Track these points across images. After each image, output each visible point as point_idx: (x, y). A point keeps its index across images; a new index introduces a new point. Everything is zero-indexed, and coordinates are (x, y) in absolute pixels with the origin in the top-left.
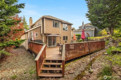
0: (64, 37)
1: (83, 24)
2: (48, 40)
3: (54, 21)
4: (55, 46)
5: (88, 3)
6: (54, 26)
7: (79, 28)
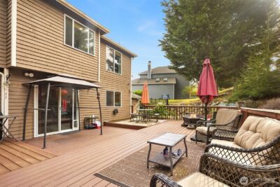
0: (109, 94)
1: (149, 66)
2: (36, 105)
3: (69, 21)
4: (74, 129)
5: (166, 12)
6: (69, 42)
7: (139, 77)
